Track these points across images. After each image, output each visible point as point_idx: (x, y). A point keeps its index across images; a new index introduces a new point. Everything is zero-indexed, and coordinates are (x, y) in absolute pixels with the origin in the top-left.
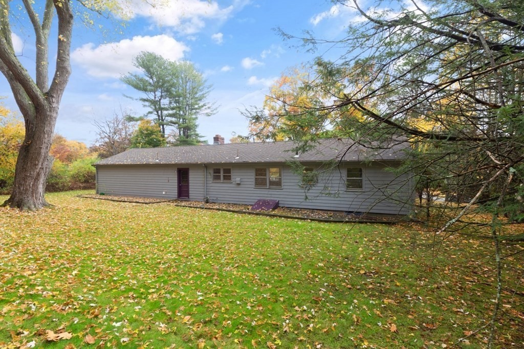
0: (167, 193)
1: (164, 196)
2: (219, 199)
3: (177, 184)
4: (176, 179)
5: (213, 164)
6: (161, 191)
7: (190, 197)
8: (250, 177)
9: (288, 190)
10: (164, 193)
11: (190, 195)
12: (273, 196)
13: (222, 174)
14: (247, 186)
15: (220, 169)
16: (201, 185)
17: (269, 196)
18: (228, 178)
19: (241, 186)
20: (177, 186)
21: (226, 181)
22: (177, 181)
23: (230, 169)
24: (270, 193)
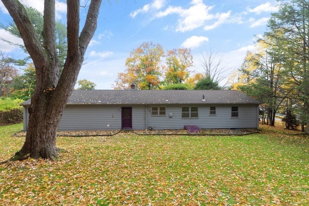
0: (112, 126)
1: (109, 128)
2: (157, 127)
3: (121, 119)
4: (121, 115)
5: (154, 104)
6: (106, 124)
7: (133, 127)
8: (179, 112)
9: (202, 119)
10: (108, 126)
11: (133, 126)
12: (193, 123)
13: (159, 111)
14: (176, 118)
15: (157, 108)
16: (143, 118)
17: (191, 123)
18: (162, 113)
19: (172, 118)
20: (121, 120)
21: (161, 115)
22: (121, 117)
23: (165, 108)
24: (191, 121)
